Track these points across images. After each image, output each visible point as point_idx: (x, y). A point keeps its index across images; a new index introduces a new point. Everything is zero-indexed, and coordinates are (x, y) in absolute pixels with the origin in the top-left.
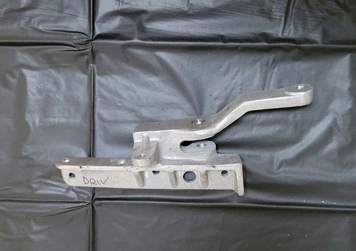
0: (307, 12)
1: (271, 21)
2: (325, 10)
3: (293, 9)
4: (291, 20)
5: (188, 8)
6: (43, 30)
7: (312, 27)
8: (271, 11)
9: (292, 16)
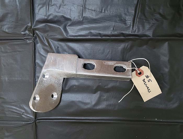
0: (144, 20)
1: (126, 25)
2: (154, 19)
3: (137, 19)
4: (136, 25)
5: (82, 19)
6: (8, 32)
7: (147, 28)
8: (126, 20)
9: (136, 22)
